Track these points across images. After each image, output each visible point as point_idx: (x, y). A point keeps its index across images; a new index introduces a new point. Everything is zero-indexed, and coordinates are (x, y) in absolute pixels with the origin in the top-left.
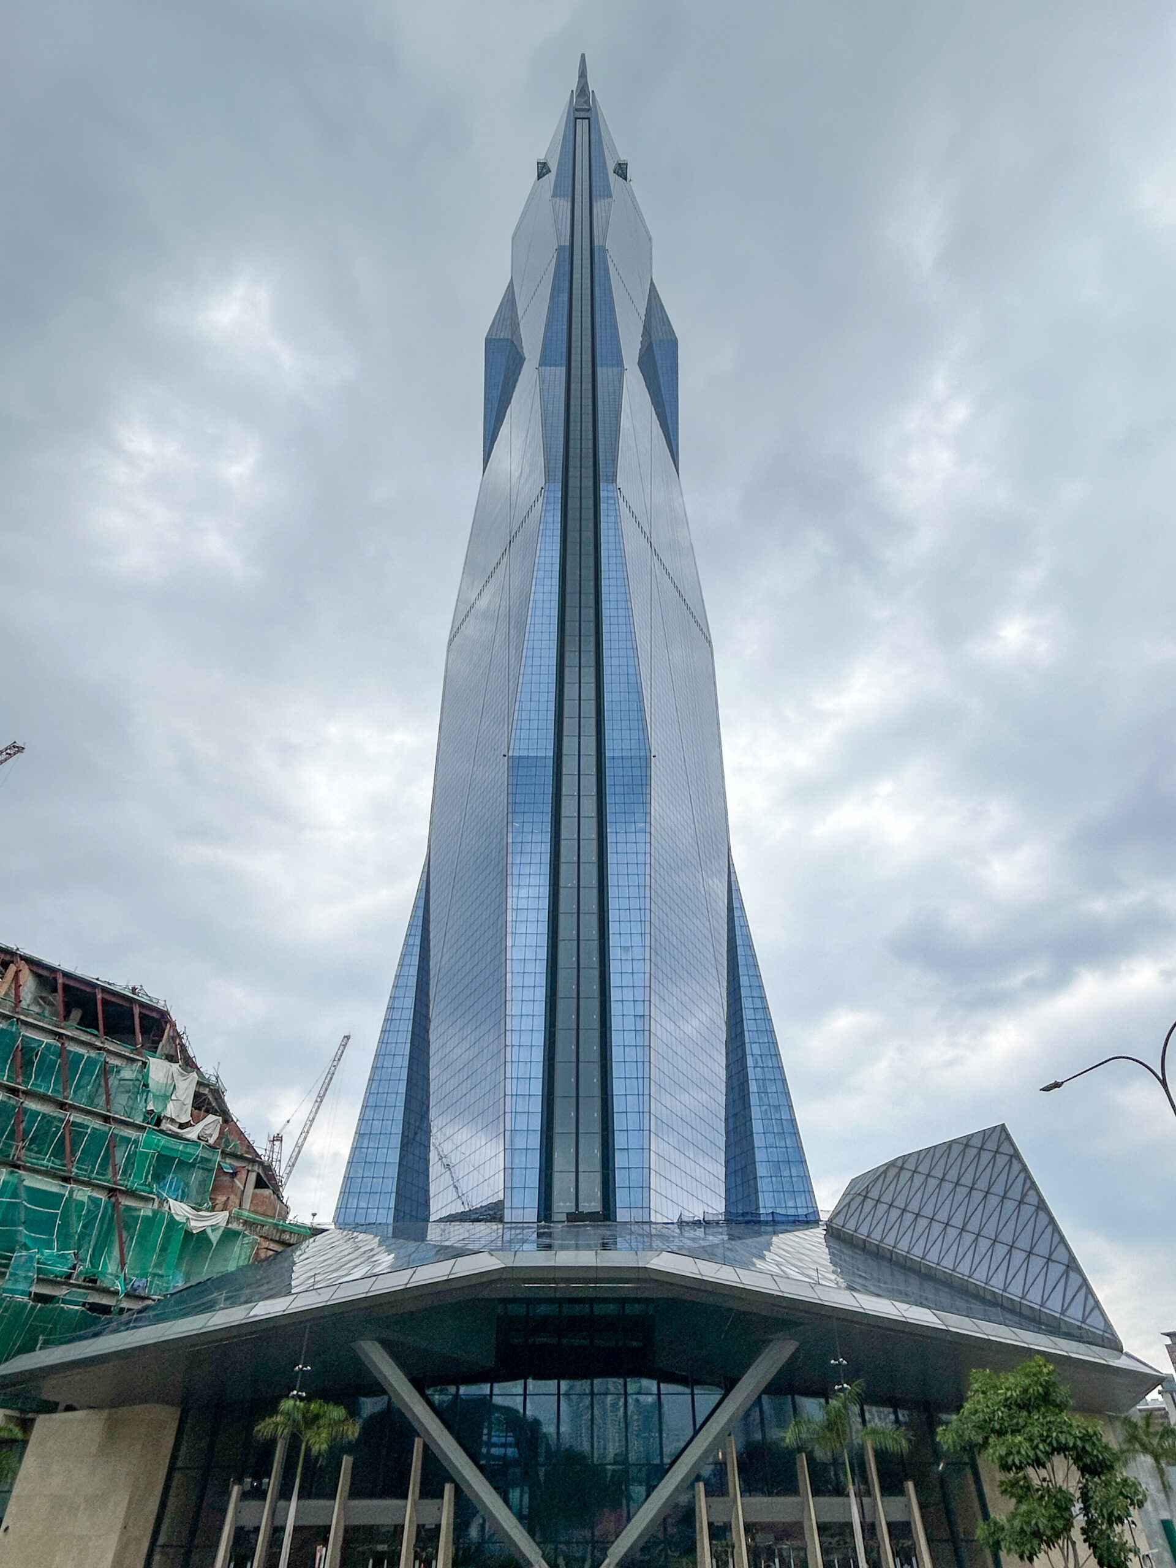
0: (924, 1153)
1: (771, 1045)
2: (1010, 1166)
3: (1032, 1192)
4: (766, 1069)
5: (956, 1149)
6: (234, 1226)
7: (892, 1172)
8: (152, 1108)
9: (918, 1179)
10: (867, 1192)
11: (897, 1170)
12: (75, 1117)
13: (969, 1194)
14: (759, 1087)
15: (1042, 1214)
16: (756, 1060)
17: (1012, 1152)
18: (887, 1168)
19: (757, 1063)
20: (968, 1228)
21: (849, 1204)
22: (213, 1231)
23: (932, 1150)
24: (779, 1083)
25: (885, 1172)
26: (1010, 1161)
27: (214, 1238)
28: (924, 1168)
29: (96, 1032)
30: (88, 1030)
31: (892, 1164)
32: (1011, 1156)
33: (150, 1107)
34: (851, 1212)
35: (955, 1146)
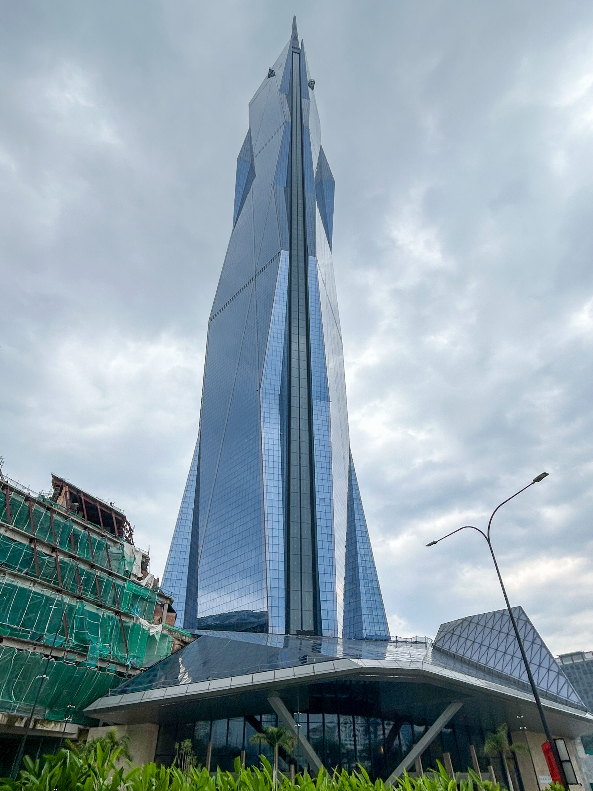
0: (481, 617)
1: (369, 550)
2: (526, 626)
3: (537, 639)
4: (367, 562)
5: (498, 616)
6: (165, 632)
7: (466, 624)
8: (128, 569)
9: (480, 628)
10: (454, 632)
11: (468, 623)
12: (98, 573)
13: (507, 637)
14: (363, 570)
15: (543, 649)
16: (362, 557)
18: (463, 621)
19: (362, 558)
20: (508, 652)
21: (444, 637)
22: (157, 634)
23: (485, 616)
24: (373, 569)
25: (462, 623)
26: (526, 623)
27: (157, 637)
28: (482, 623)
29: (99, 527)
30: (97, 525)
31: (465, 619)
32: (526, 621)
33: (127, 569)
34: (446, 640)
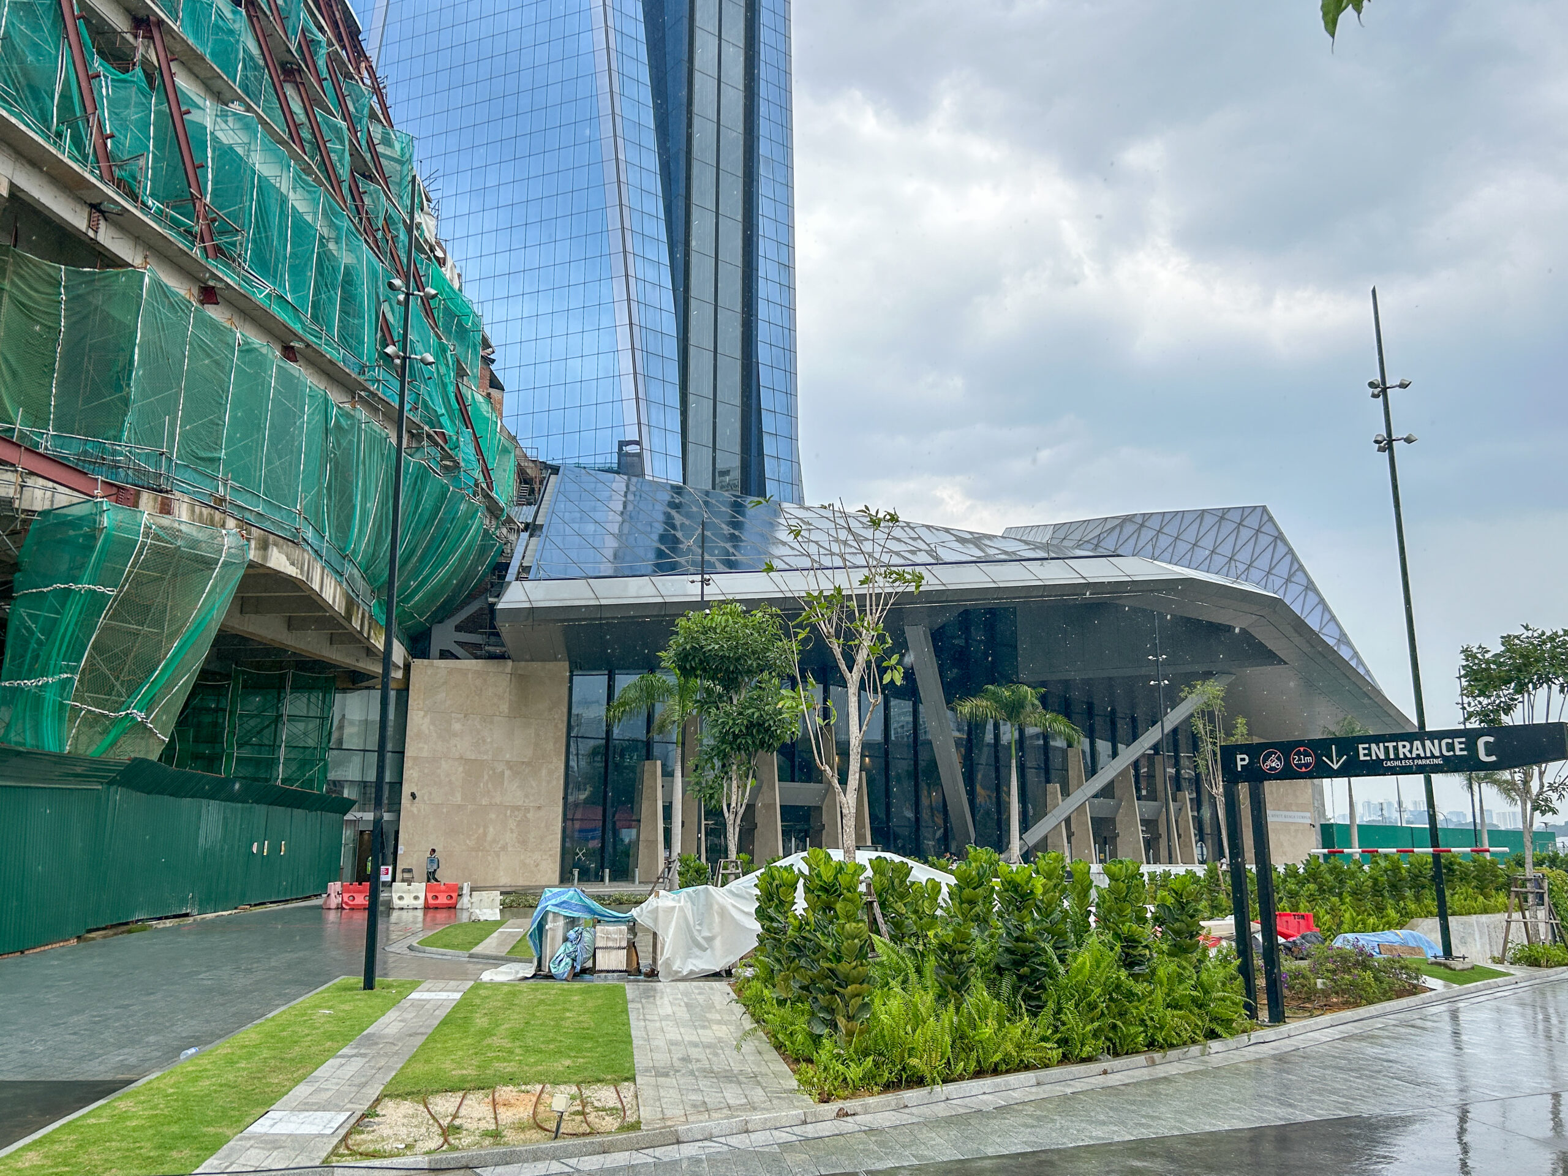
2: (1275, 547)
5: (1211, 519)
7: (1131, 526)
9: (1165, 541)
11: (1138, 525)
17: (1276, 534)
18: (1125, 521)
23: (1180, 516)
25: (1122, 525)
26: (1275, 541)
28: (1171, 529)
31: (1129, 519)
32: (1276, 537)
35: (1207, 517)
